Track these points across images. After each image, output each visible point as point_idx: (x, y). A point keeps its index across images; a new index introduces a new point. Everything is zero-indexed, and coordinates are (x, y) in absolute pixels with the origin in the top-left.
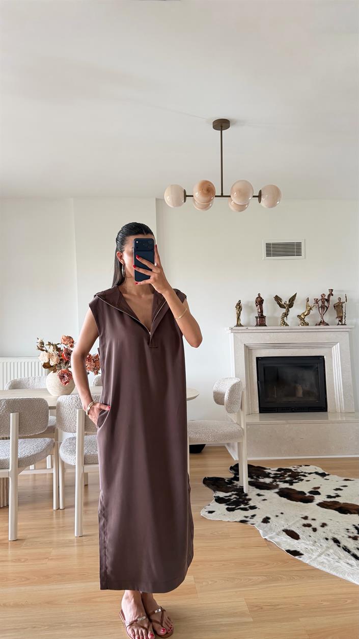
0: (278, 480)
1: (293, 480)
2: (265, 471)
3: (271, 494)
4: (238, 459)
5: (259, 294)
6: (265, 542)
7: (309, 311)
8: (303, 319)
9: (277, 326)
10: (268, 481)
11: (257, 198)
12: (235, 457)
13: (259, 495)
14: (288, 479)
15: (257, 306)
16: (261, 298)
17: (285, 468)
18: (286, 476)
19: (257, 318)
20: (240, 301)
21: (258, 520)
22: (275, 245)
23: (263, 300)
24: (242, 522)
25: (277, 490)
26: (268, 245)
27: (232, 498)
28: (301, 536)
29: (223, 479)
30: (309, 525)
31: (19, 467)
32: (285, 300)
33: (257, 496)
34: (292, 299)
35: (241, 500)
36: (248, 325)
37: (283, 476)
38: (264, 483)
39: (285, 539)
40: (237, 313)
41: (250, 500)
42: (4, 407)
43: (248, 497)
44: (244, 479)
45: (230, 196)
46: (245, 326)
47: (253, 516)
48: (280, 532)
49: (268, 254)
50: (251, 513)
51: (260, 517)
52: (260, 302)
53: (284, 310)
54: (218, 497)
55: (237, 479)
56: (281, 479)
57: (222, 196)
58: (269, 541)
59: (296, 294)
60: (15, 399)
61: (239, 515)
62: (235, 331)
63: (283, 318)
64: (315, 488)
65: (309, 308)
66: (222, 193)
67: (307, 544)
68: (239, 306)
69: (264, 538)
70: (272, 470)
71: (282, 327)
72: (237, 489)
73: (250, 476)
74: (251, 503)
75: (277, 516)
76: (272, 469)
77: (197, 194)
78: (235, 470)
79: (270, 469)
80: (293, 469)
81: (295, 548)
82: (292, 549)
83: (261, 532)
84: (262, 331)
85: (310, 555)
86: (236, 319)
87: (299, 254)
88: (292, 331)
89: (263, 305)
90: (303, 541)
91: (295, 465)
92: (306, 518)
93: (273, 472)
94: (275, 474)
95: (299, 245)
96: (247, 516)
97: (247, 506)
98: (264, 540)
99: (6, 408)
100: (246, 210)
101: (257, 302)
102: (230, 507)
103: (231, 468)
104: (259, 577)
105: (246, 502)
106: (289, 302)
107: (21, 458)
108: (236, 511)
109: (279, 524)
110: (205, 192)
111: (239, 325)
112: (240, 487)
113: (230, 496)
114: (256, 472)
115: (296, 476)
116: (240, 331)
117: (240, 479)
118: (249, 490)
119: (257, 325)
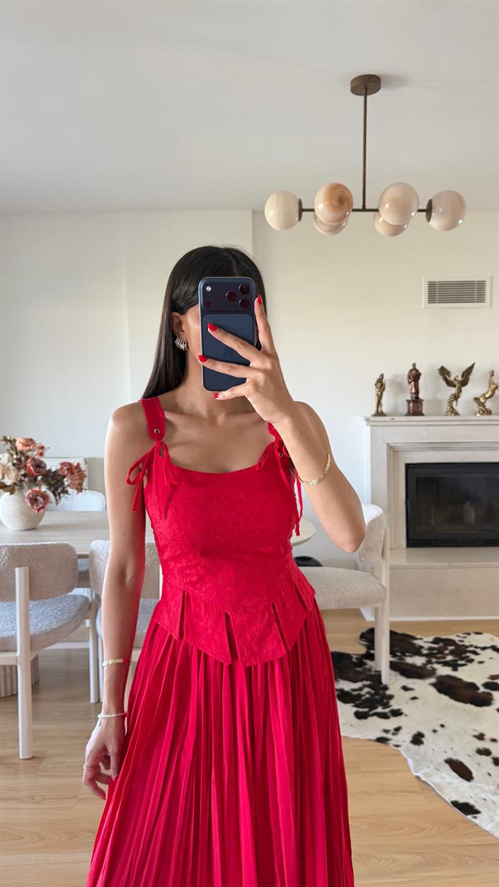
0: (434, 660)
1: (457, 661)
2: (415, 642)
3: (423, 687)
4: (373, 619)
5: (414, 365)
6: (416, 784)
7: (493, 392)
8: (483, 405)
9: (441, 415)
10: (419, 661)
11: (424, 214)
12: (369, 617)
13: (405, 688)
14: (449, 658)
15: (410, 383)
16: (417, 371)
17: (444, 637)
18: (446, 652)
19: (409, 402)
20: (382, 375)
21: (405, 738)
22: (444, 285)
23: (420, 374)
24: (382, 740)
25: (433, 680)
26: (432, 286)
27: (363, 692)
28: (475, 774)
29: (348, 656)
30: (486, 752)
31: (31, 649)
32: (456, 374)
33: (402, 691)
34: (468, 373)
35: (377, 697)
36: (395, 413)
37: (442, 653)
38: (413, 666)
39: (448, 780)
40: (377, 395)
41: (391, 697)
42: (6, 558)
43: (388, 692)
44: (383, 659)
45: (377, 210)
46: (390, 415)
47: (398, 729)
48: (440, 764)
49: (432, 299)
50: (392, 723)
51: (408, 733)
52: (415, 376)
53: (453, 390)
54: (342, 691)
55: (371, 657)
56: (439, 658)
57: (364, 209)
58: (424, 782)
59: (473, 365)
60: (22, 546)
61: (374, 727)
62: (372, 424)
63: (450, 403)
64: (493, 677)
65: (494, 386)
66: (364, 206)
67: (485, 791)
68: (381, 384)
69: (416, 774)
70: (425, 641)
71: (449, 418)
72: (371, 676)
73: (392, 653)
74: (394, 705)
75: (435, 731)
76: (426, 639)
77: (321, 206)
78: (367, 640)
79: (421, 639)
80: (457, 639)
81: (466, 797)
82: (462, 800)
83: (410, 761)
84: (416, 423)
85: (492, 814)
86: (375, 404)
87: (481, 299)
88: (465, 423)
89: (421, 382)
90: (479, 785)
91: (459, 632)
92: (481, 737)
93: (427, 646)
94: (430, 649)
95: (481, 285)
96: (387, 728)
97: (387, 710)
98: (415, 779)
99: (9, 560)
100: (405, 232)
101: (410, 378)
102: (360, 710)
103: (363, 636)
104: (409, 856)
105: (385, 701)
106: (463, 376)
107: (35, 635)
108: (370, 719)
109: (437, 748)
110: (335, 203)
111: (379, 414)
112: (376, 671)
113: (361, 689)
114: (402, 643)
115: (462, 654)
116: (381, 424)
117: (377, 656)
118: (390, 679)
119: (409, 414)
